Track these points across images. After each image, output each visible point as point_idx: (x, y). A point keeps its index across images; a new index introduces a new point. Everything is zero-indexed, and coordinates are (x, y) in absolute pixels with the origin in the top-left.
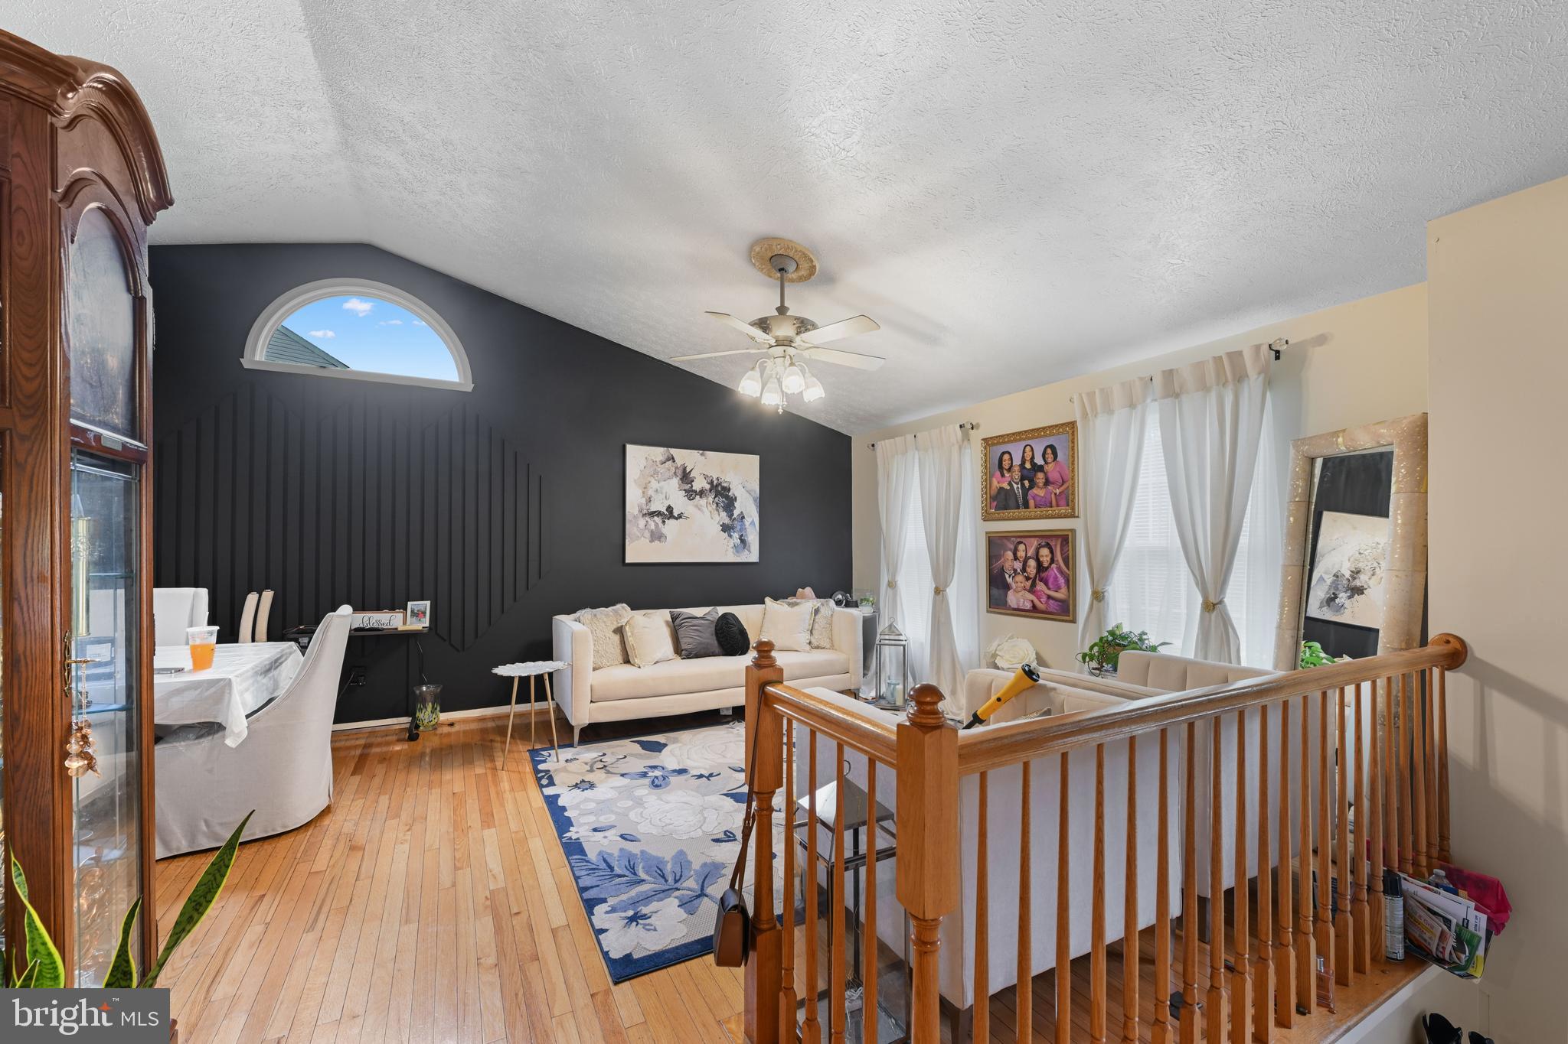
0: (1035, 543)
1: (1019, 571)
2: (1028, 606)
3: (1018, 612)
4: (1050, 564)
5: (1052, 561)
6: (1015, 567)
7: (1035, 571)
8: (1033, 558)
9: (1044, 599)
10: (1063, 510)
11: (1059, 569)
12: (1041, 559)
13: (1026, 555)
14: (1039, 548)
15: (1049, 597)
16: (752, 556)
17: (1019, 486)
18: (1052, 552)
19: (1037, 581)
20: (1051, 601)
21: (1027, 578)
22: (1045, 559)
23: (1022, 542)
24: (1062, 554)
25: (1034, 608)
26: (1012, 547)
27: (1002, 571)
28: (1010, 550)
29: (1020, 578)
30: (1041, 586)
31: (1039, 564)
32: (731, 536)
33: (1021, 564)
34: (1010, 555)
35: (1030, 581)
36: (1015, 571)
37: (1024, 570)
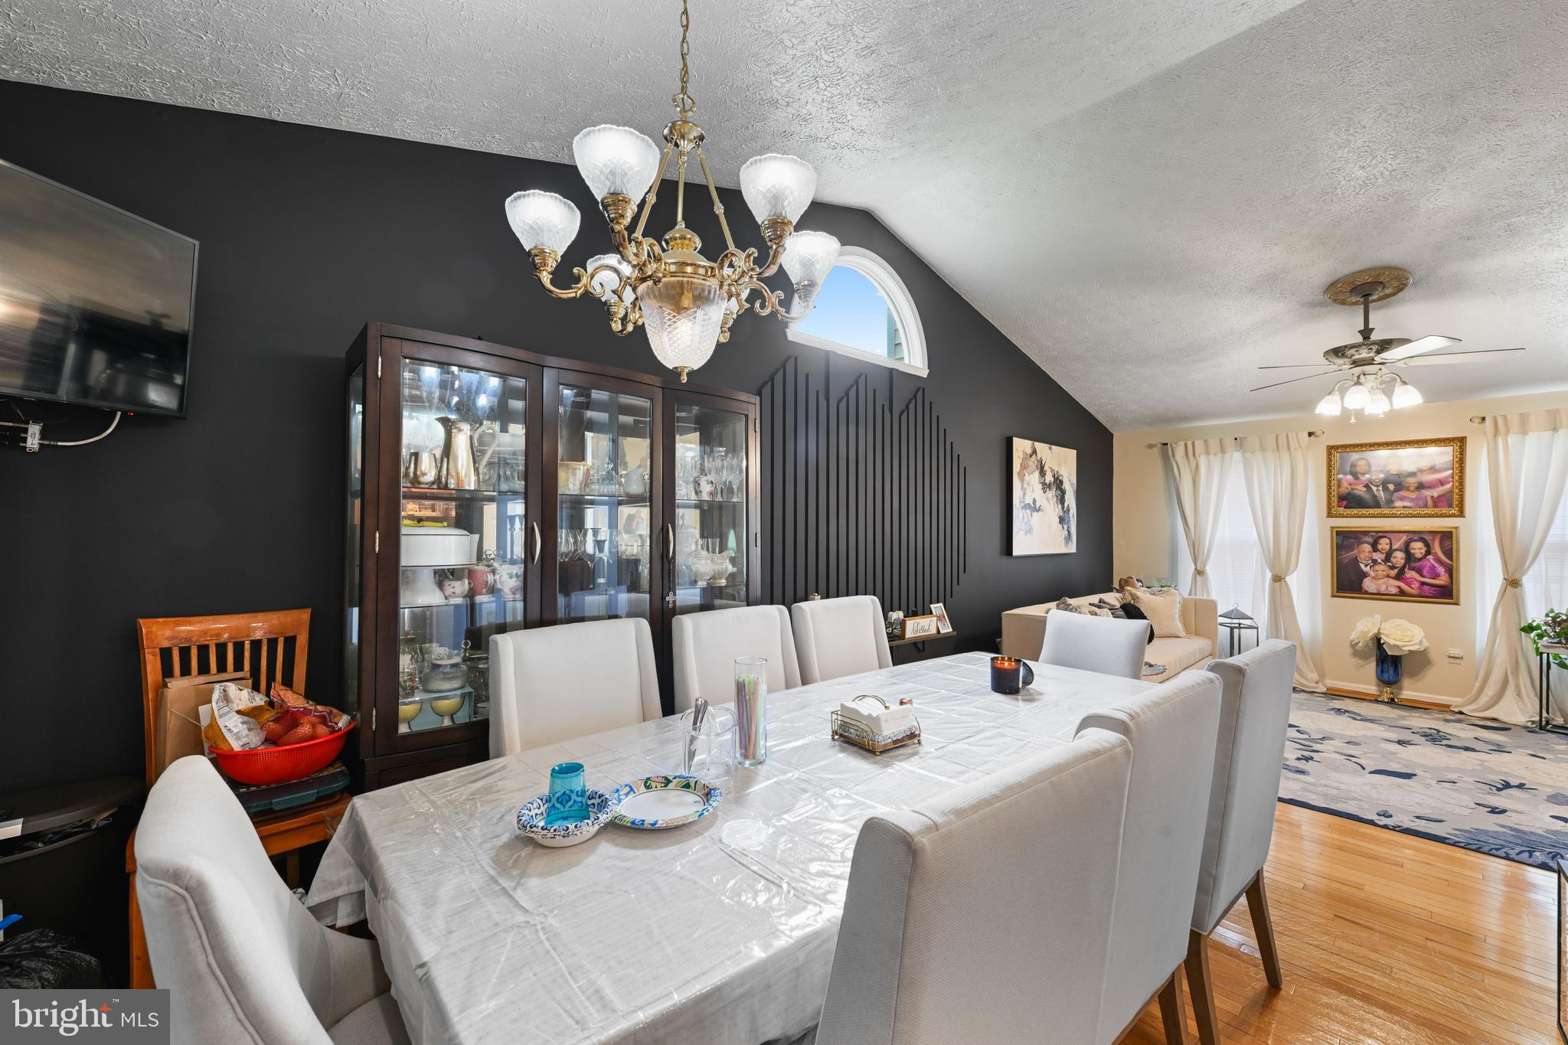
0: (1404, 538)
1: (1379, 561)
2: (1394, 591)
3: (1379, 596)
4: (1426, 556)
5: (1428, 553)
6: (1374, 558)
7: (1403, 561)
8: (1400, 550)
9: (1416, 585)
10: (1444, 511)
11: (1438, 560)
12: (1412, 551)
13: (1391, 547)
14: (1411, 542)
15: (1423, 584)
16: (1072, 548)
17: (1380, 488)
18: (1427, 544)
19: (1406, 570)
20: (1425, 586)
21: (1393, 568)
22: (1417, 551)
23: (1385, 537)
24: (1441, 548)
25: (1402, 593)
26: (1371, 540)
27: (1355, 561)
28: (1368, 543)
29: (1381, 568)
30: (1410, 574)
31: (1409, 557)
32: (1063, 527)
33: (1384, 556)
34: (1367, 548)
35: (1397, 570)
36: (1375, 562)
37: (1388, 557)
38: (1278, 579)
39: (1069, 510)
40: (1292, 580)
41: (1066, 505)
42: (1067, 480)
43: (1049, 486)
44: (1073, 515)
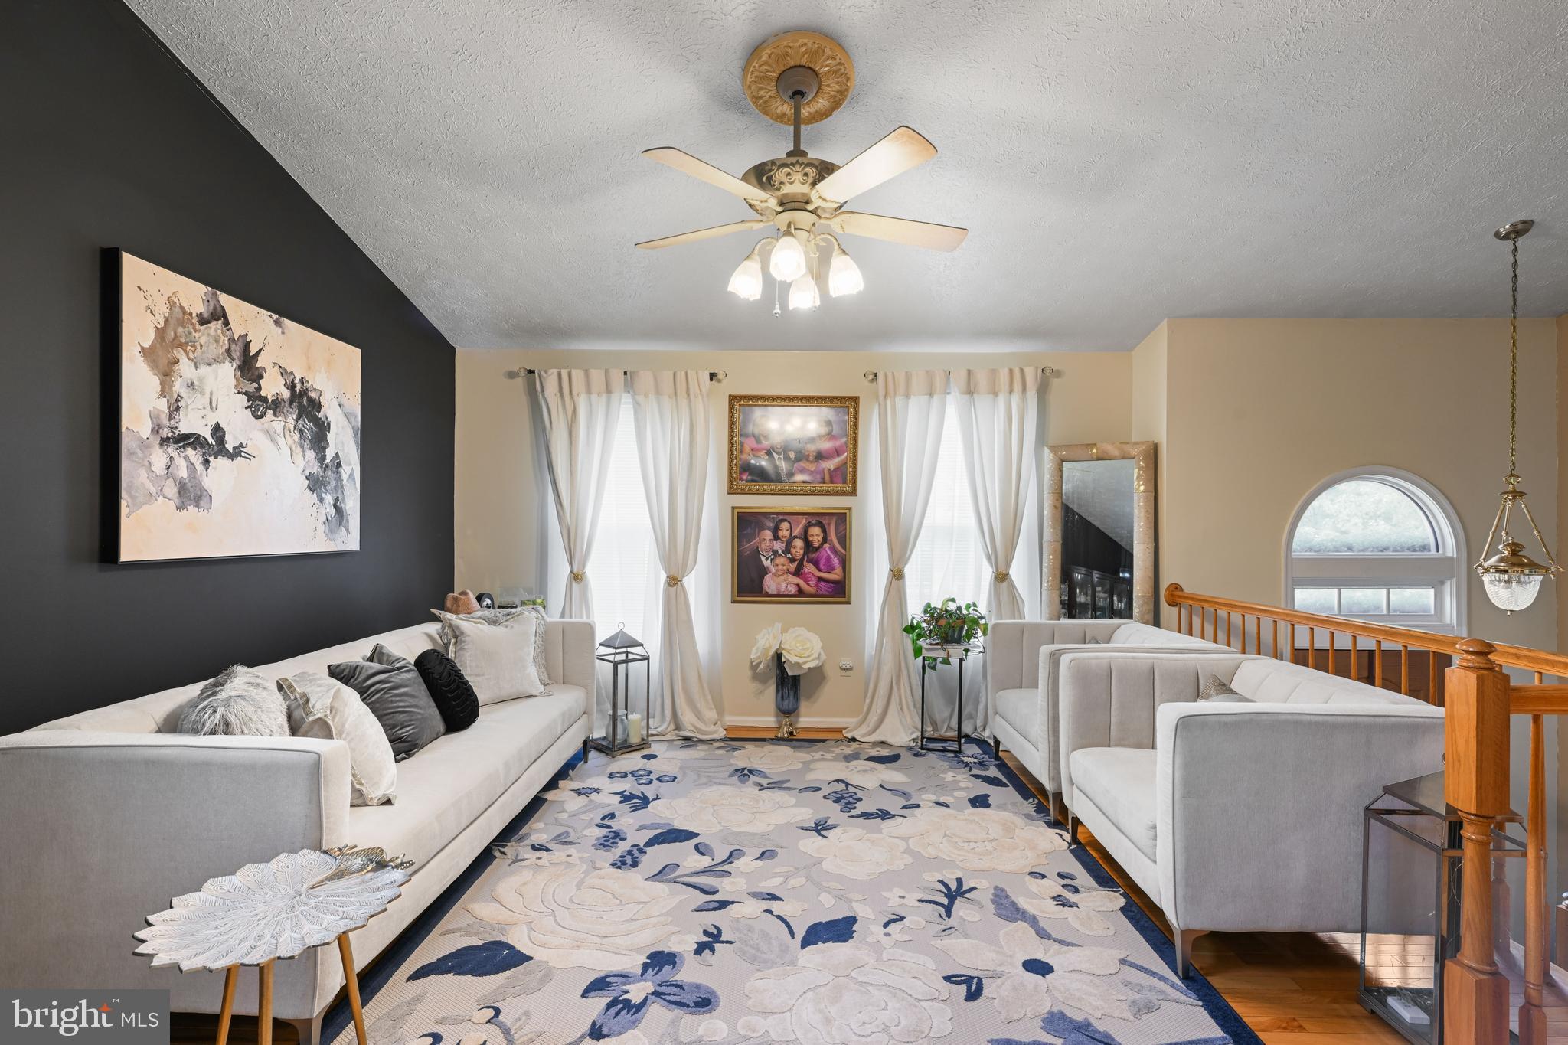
0: (803, 521)
1: (780, 552)
2: (793, 590)
3: (780, 598)
4: (822, 544)
5: (825, 540)
6: (775, 548)
7: (802, 552)
8: (800, 538)
9: (813, 582)
10: (839, 487)
11: (833, 549)
12: (811, 539)
13: (791, 534)
14: (810, 526)
15: (820, 579)
16: (350, 540)
17: (782, 456)
18: (824, 531)
19: (805, 563)
20: (822, 583)
21: (792, 560)
22: (815, 538)
23: (785, 520)
24: (836, 534)
25: (800, 592)
26: (772, 525)
27: (756, 553)
28: (769, 529)
29: (781, 560)
30: (809, 568)
31: (808, 544)
32: (321, 500)
33: (784, 545)
34: (768, 534)
35: (796, 564)
36: (775, 552)
37: (787, 550)
38: (673, 582)
39: (339, 465)
40: (690, 582)
41: (330, 454)
42: (335, 403)
43: (276, 405)
44: (351, 476)
